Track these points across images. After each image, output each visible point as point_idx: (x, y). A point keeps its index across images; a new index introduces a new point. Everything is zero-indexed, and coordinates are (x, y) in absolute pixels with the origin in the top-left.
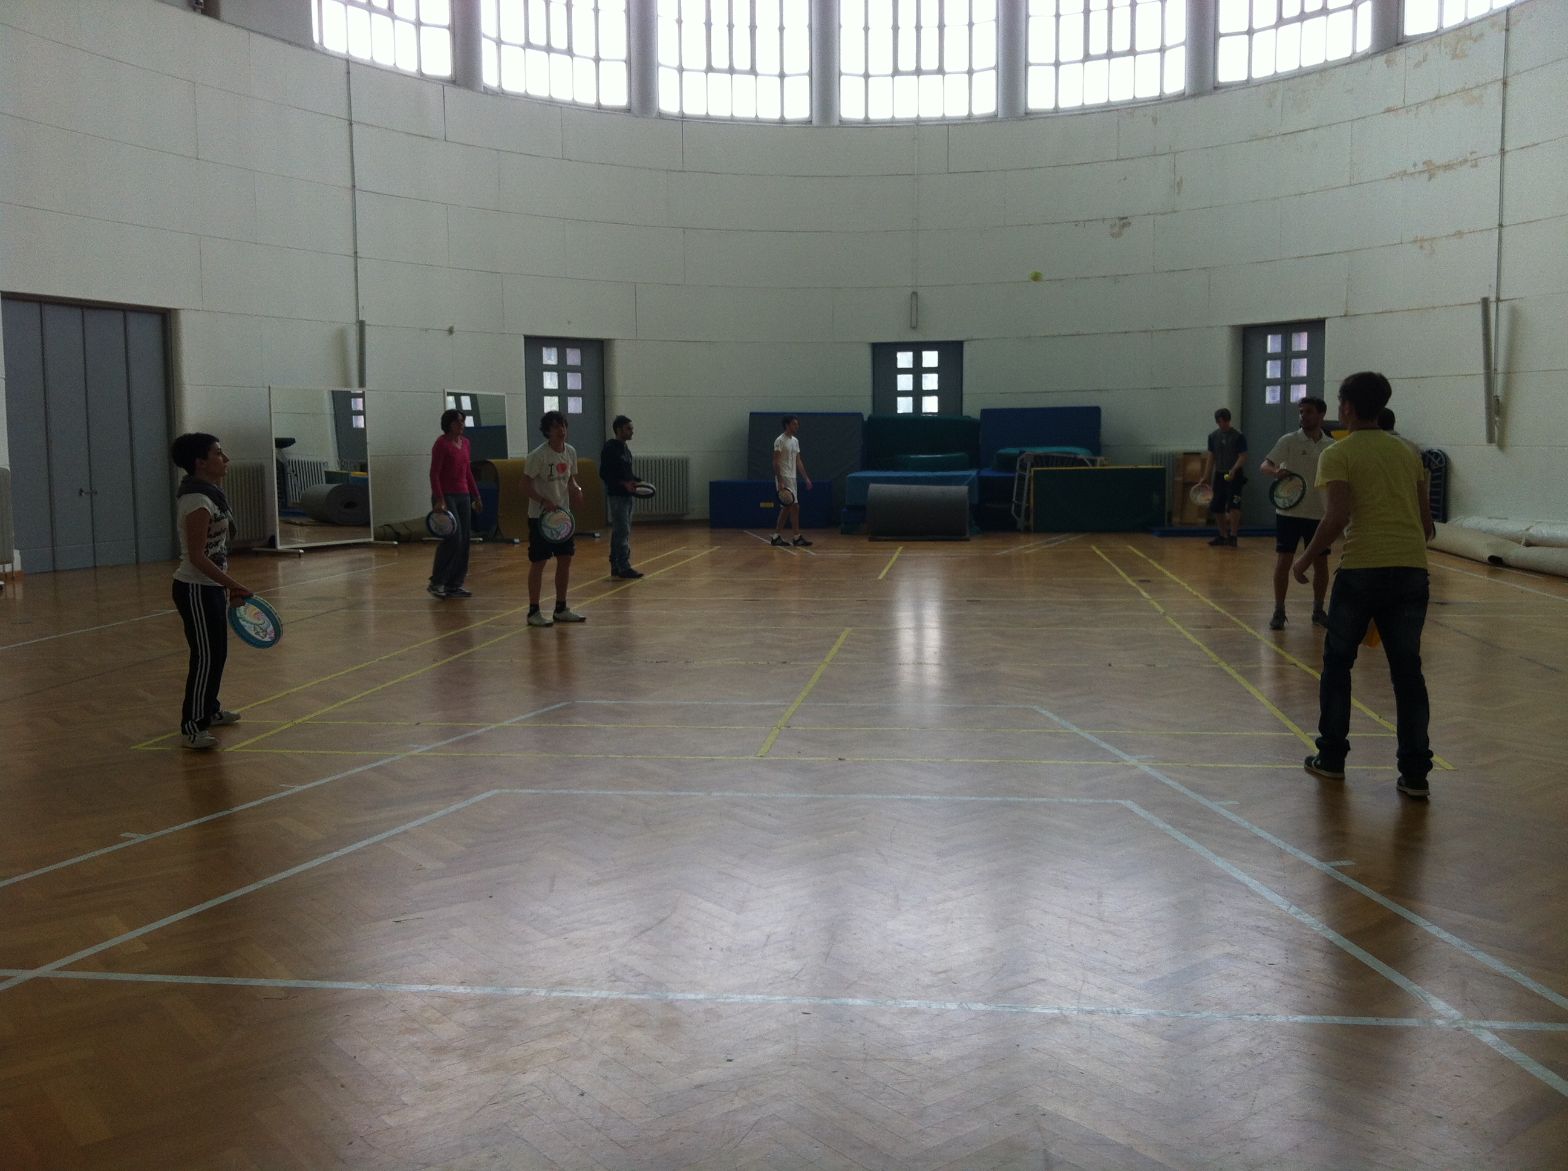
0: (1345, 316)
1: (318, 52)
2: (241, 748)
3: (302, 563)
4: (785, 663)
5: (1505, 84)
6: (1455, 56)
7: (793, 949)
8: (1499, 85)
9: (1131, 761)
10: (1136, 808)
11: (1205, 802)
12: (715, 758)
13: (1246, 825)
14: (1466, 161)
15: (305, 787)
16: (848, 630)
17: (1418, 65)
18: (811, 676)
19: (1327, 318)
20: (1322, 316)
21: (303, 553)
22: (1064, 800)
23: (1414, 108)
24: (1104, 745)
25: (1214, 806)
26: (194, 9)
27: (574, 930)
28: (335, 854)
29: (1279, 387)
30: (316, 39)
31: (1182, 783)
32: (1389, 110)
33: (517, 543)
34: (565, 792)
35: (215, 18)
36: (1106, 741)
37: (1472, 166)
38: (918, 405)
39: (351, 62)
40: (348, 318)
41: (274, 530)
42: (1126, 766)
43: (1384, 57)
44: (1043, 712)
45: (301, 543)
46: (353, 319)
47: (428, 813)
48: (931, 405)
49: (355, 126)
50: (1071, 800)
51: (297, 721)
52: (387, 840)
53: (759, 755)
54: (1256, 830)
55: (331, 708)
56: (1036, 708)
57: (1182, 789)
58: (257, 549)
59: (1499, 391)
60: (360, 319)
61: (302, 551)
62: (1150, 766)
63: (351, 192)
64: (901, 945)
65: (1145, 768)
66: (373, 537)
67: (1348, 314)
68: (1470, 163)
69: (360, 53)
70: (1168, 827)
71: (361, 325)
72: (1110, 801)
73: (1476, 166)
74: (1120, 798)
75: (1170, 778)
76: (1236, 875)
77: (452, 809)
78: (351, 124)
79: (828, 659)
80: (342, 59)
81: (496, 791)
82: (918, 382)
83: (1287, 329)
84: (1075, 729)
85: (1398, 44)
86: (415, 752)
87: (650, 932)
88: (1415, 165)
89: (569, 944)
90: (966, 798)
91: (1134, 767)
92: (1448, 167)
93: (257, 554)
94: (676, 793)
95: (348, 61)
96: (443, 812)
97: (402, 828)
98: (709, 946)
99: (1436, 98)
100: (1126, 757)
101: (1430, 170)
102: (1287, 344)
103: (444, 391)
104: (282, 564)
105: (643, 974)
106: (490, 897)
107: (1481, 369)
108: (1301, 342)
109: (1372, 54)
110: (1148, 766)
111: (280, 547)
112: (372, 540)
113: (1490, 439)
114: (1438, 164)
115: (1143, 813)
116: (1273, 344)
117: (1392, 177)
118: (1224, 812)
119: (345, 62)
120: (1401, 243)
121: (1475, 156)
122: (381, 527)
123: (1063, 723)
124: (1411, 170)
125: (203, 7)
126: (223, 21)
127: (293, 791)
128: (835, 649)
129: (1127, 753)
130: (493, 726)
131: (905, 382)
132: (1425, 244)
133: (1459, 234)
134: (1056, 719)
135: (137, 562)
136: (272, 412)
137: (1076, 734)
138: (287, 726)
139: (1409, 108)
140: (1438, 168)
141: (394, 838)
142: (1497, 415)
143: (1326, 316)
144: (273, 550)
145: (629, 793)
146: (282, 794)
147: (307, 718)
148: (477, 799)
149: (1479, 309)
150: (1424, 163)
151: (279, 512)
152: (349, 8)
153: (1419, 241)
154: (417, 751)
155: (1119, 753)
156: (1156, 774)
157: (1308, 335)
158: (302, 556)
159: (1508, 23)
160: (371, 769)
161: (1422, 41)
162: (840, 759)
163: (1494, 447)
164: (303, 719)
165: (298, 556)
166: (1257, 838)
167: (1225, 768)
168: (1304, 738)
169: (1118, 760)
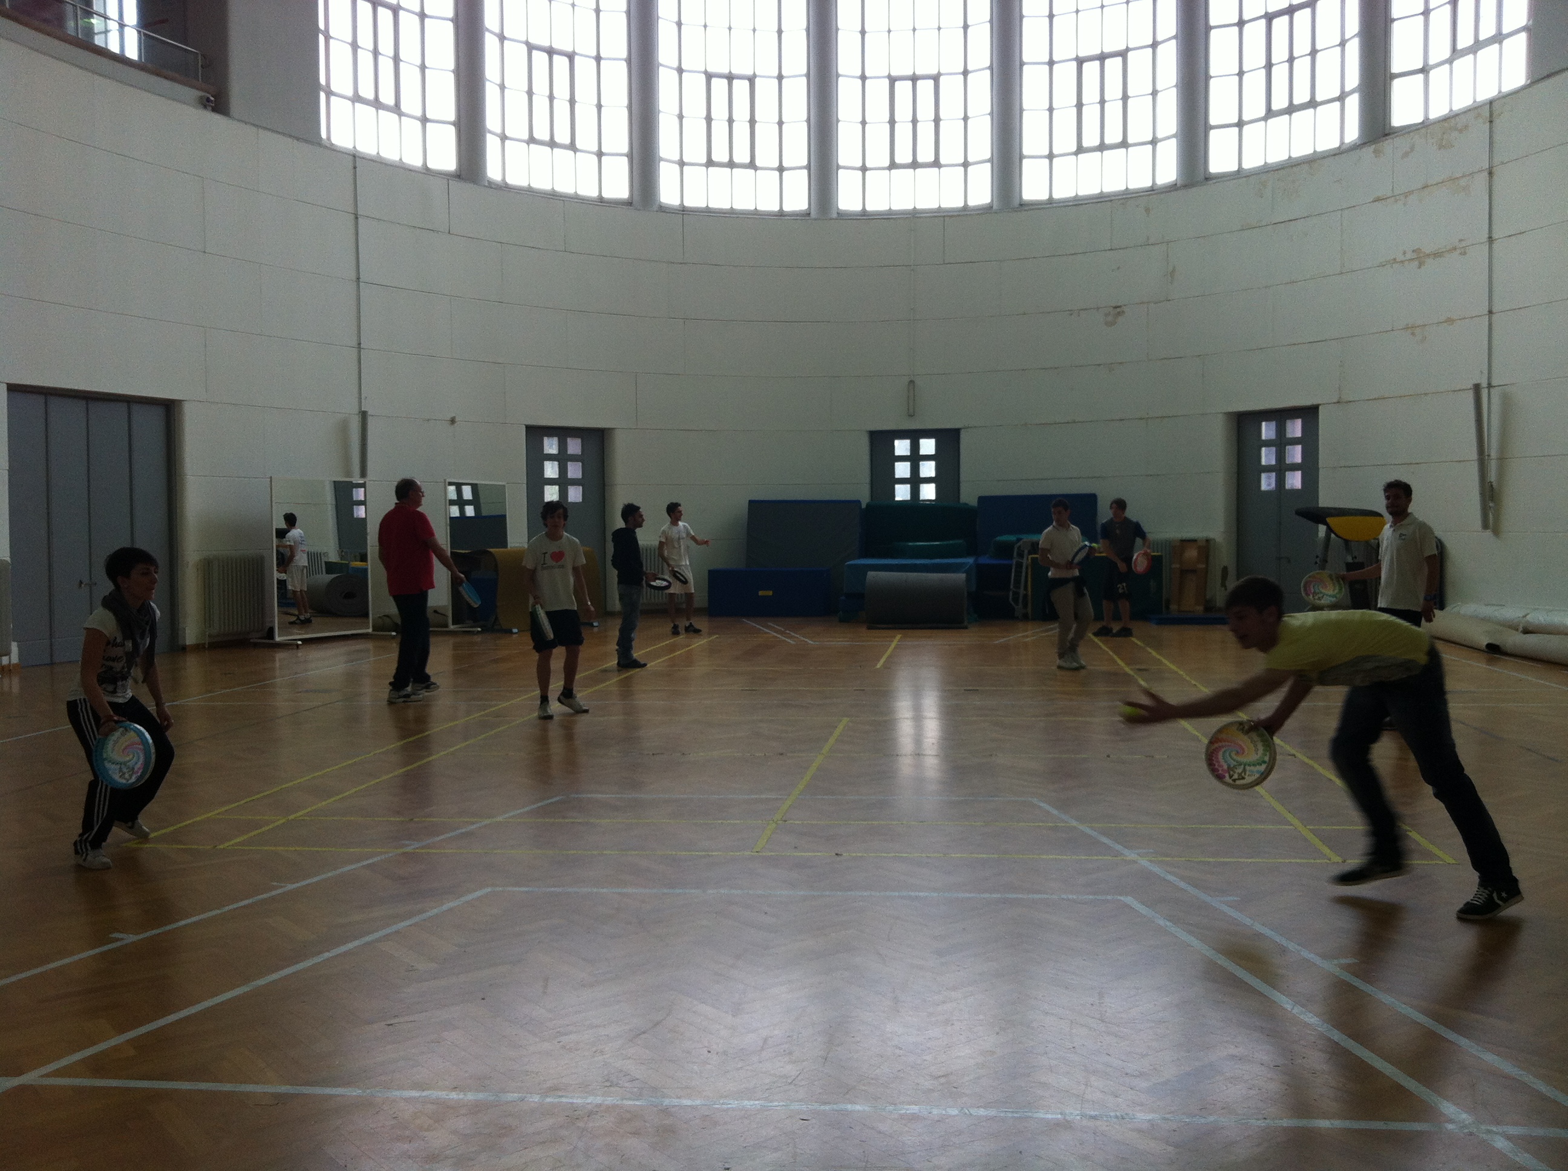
0: (1338, 402)
1: (325, 148)
2: (233, 845)
3: (300, 654)
4: (782, 754)
5: (1491, 173)
6: (1441, 147)
7: (790, 1053)
8: (1486, 174)
9: (1130, 855)
10: (1136, 905)
11: (1208, 899)
12: (710, 853)
13: (1248, 922)
14: (1455, 248)
15: (298, 885)
16: (845, 720)
17: (1406, 154)
18: (808, 768)
19: (1321, 405)
20: (1315, 402)
21: (300, 645)
22: (1064, 896)
23: (1403, 197)
24: (1104, 839)
25: (1216, 902)
26: (205, 107)
27: (566, 1034)
28: (327, 955)
29: (1274, 473)
30: (324, 135)
31: (1182, 878)
32: (1378, 200)
33: (516, 633)
34: (560, 889)
35: (225, 115)
36: (1104, 833)
37: (1461, 253)
38: (915, 492)
39: (358, 157)
40: (350, 409)
41: (273, 622)
42: (1126, 860)
43: (1373, 147)
44: (1042, 805)
45: (302, 634)
46: (356, 410)
47: (422, 912)
48: (928, 492)
49: (360, 220)
50: (1070, 897)
51: (292, 817)
52: (378, 940)
53: (755, 850)
54: (1259, 928)
55: (324, 803)
56: (1035, 800)
57: (1182, 885)
58: (256, 641)
59: (1492, 476)
60: (363, 409)
61: (300, 642)
62: (1151, 861)
63: (354, 285)
64: (901, 1049)
65: (1144, 862)
66: (371, 626)
67: (1341, 401)
68: (1458, 251)
69: (367, 148)
70: (1168, 923)
71: (364, 415)
72: (1109, 897)
73: (1466, 253)
74: (1120, 895)
75: (1170, 873)
76: (1238, 975)
77: (445, 907)
78: (357, 218)
79: (825, 751)
80: (349, 154)
81: (489, 889)
82: (915, 470)
83: (1281, 416)
84: (1074, 823)
85: (1386, 135)
86: (409, 849)
87: (643, 1036)
88: (1404, 253)
89: (564, 1047)
90: (964, 895)
91: (1135, 862)
92: (1437, 255)
93: (256, 645)
94: (671, 891)
95: (354, 156)
96: (435, 911)
97: (394, 928)
98: (706, 1049)
99: (1423, 188)
100: (1126, 852)
101: (1420, 258)
102: (1281, 430)
103: (445, 480)
104: (280, 656)
105: (638, 1079)
106: (483, 999)
107: (1474, 455)
108: (1295, 428)
109: (1360, 145)
110: (1147, 860)
111: (278, 639)
112: (370, 630)
113: (1485, 526)
114: (1428, 252)
115: (1143, 910)
116: (1267, 430)
117: (1382, 265)
118: (1225, 908)
119: (352, 157)
120: (1392, 330)
121: (1464, 244)
122: (381, 616)
123: (1063, 816)
124: (1400, 257)
125: (213, 105)
126: (234, 119)
127: (284, 889)
128: (832, 741)
129: (1128, 847)
130: (487, 821)
131: (902, 470)
132: (1417, 331)
133: (1450, 321)
134: (1055, 812)
136: (274, 501)
137: (1075, 827)
138: (281, 822)
139: (1398, 197)
140: (1428, 255)
141: (387, 937)
142: (1492, 501)
143: (1320, 402)
144: (271, 641)
145: (625, 890)
146: (274, 893)
147: (301, 813)
148: (470, 897)
149: (1470, 396)
150: (1413, 251)
151: (278, 602)
152: (357, 105)
153: (1410, 328)
154: (412, 847)
155: (1118, 847)
156: (1156, 869)
157: (1302, 421)
158: (300, 647)
159: (1491, 115)
160: (363, 866)
161: (1409, 132)
162: (837, 854)
163: (1488, 533)
164: (297, 815)
165: (295, 647)
166: (1259, 935)
167: (1225, 863)
168: (1305, 831)
169: (1117, 854)
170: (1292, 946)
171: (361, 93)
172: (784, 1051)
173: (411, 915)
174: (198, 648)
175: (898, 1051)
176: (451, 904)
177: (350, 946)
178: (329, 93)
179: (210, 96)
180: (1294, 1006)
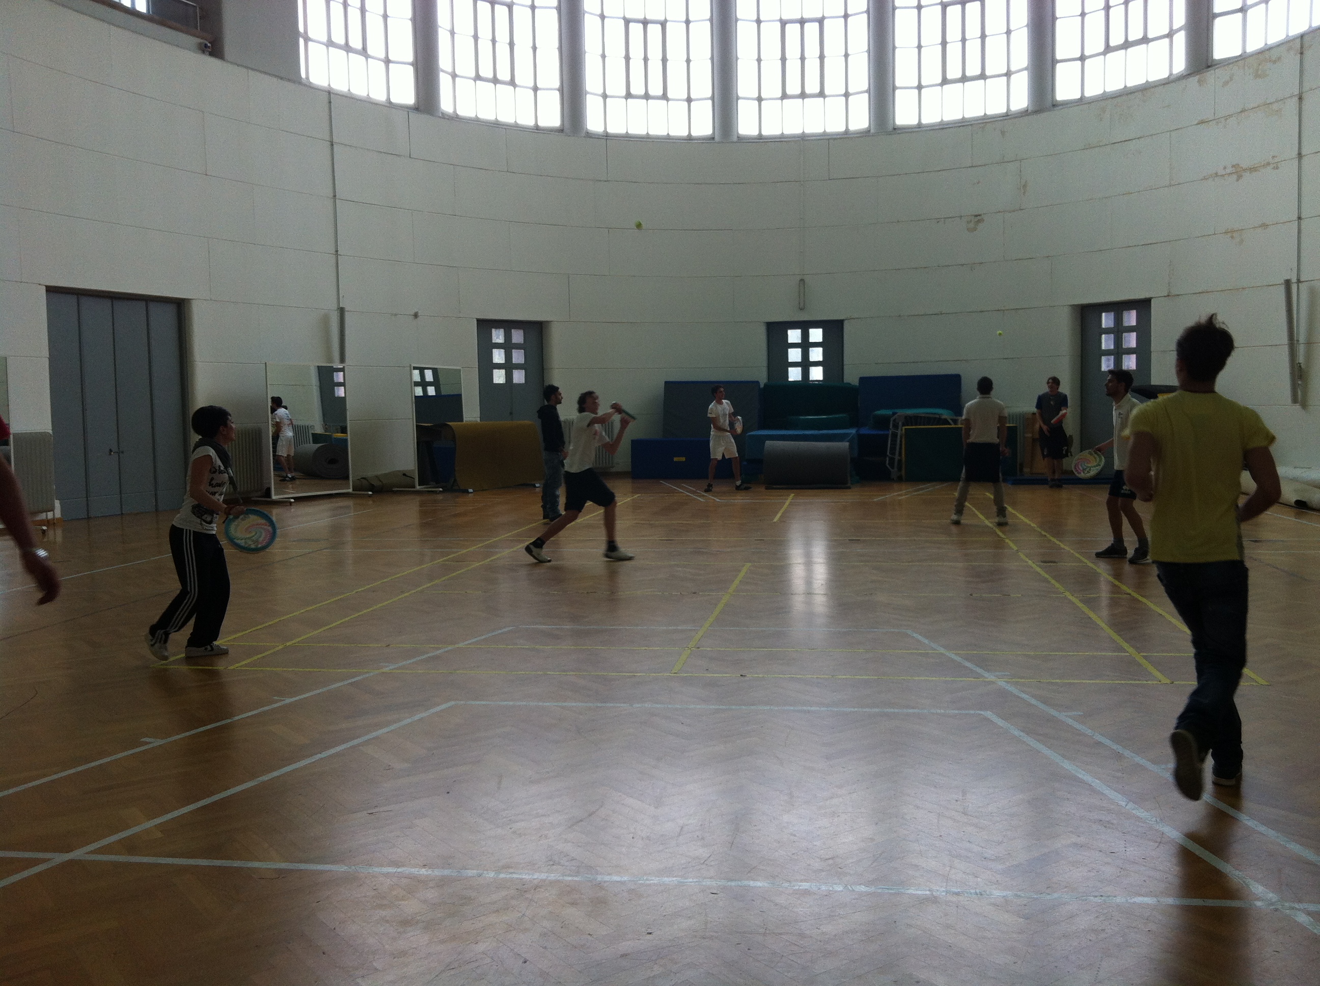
0: (1168, 296)
1: (305, 85)
2: (241, 666)
3: (292, 510)
4: (695, 593)
5: (1300, 99)
6: (1257, 76)
7: (703, 839)
8: (1296, 99)
9: (990, 677)
10: (995, 718)
11: (1053, 712)
12: (636, 675)
13: (1089, 732)
14: (1268, 164)
15: (294, 699)
16: (748, 565)
17: (1226, 83)
18: (716, 605)
19: (1152, 298)
20: (1148, 296)
21: (293, 502)
22: (933, 711)
23: (1223, 120)
24: (967, 664)
25: (1062, 716)
26: (203, 52)
27: (516, 822)
28: (319, 756)
29: (1113, 357)
30: (303, 75)
31: (1034, 696)
32: (1202, 122)
33: (471, 493)
34: (511, 703)
35: (221, 59)
36: (967, 659)
37: (1274, 168)
38: (806, 374)
39: (333, 94)
40: (331, 306)
41: (270, 483)
42: (986, 681)
43: (1198, 77)
44: (915, 635)
45: (293, 493)
46: (335, 306)
47: (396, 722)
48: (817, 374)
49: (335, 146)
50: (939, 711)
51: (288, 644)
52: (362, 744)
53: (674, 671)
54: (1099, 738)
55: (314, 632)
56: (909, 632)
57: (1033, 701)
58: (256, 498)
59: (1301, 359)
60: (341, 306)
61: (292, 500)
62: (1008, 682)
63: (332, 201)
64: (795, 836)
65: (1001, 683)
66: (351, 487)
67: (1171, 294)
68: (1272, 166)
69: (339, 85)
70: (1022, 734)
71: (342, 311)
72: (972, 712)
73: (1277, 168)
74: (981, 709)
75: (1023, 692)
76: (1080, 776)
77: (417, 717)
78: (332, 145)
79: (730, 590)
80: (326, 91)
81: (453, 703)
82: (805, 355)
83: (1118, 307)
84: (942, 650)
85: (1209, 67)
86: (385, 670)
87: (581, 824)
88: (1225, 168)
89: (514, 832)
90: (849, 710)
91: (993, 683)
92: (1253, 169)
93: (255, 502)
94: (603, 705)
95: (329, 93)
96: (409, 720)
97: (374, 734)
98: (632, 835)
99: (1241, 112)
100: (986, 674)
101: (1238, 172)
102: (1118, 320)
103: (411, 365)
104: (276, 511)
105: (576, 859)
106: (448, 793)
107: (1285, 340)
108: (1131, 318)
109: (1189, 75)
110: (1004, 681)
111: (274, 497)
112: (350, 490)
113: (1295, 400)
114: (1244, 166)
115: (1000, 722)
116: (1107, 320)
117: (1205, 179)
118: (1070, 721)
119: (327, 94)
120: (1215, 234)
121: (1276, 160)
122: (358, 479)
123: (933, 645)
124: (1221, 172)
125: (210, 50)
126: (228, 61)
127: (283, 703)
128: (737, 582)
129: (988, 671)
130: (450, 647)
131: (795, 355)
132: (1236, 234)
133: (1264, 226)
134: (926, 641)
135: (157, 510)
136: (268, 384)
137: (942, 654)
138: (280, 647)
139: (1218, 120)
140: (1245, 170)
141: (367, 743)
142: (1301, 379)
143: (1151, 296)
144: (269, 499)
145: (564, 704)
146: (275, 705)
147: (295, 641)
148: (438, 709)
149: (1282, 289)
150: (1233, 166)
151: (274, 467)
152: (330, 48)
153: (1230, 232)
154: (388, 669)
155: (979, 670)
156: (1010, 688)
157: (1137, 312)
158: (293, 504)
159: (1302, 47)
160: (348, 684)
161: (1229, 64)
162: (741, 675)
163: (1298, 407)
164: (293, 642)
165: (289, 504)
166: (1099, 744)
167: (1070, 684)
168: (1139, 658)
169: (978, 676)
170: (1127, 753)
171: (334, 39)
172: (698, 836)
173: (388, 724)
175: (792, 837)
176: (421, 715)
177: (337, 749)
178: (307, 39)
179: (207, 43)
180: (1128, 803)
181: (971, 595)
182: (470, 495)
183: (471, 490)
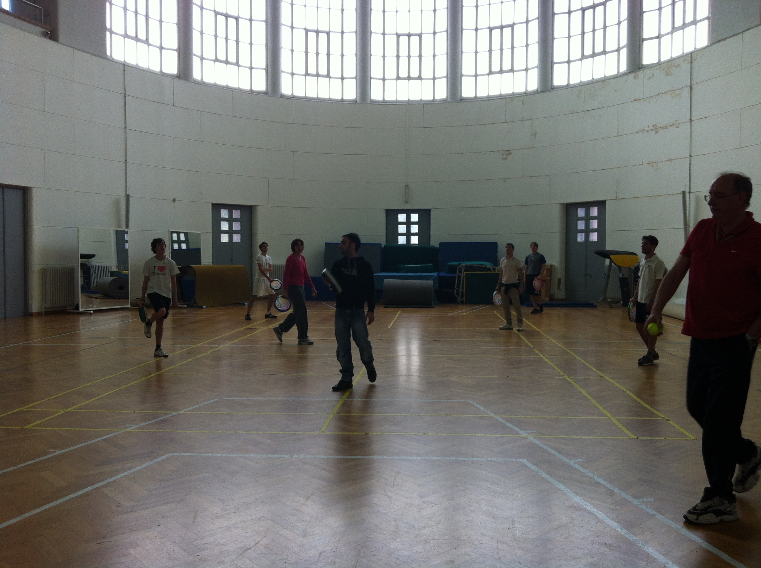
0: (615, 199)
1: (110, 60)
2: (32, 426)
3: (92, 318)
5: (691, 88)
6: (667, 74)
7: (335, 563)
8: (689, 88)
9: (524, 434)
10: (528, 464)
11: (564, 459)
12: (297, 433)
13: (590, 475)
14: (673, 125)
15: (64, 451)
17: (650, 78)
20: (604, 199)
22: (490, 459)
23: (648, 99)
24: (509, 425)
25: (571, 462)
26: (45, 37)
27: (204, 550)
28: (71, 496)
29: (584, 234)
30: (108, 53)
31: (553, 448)
32: (636, 100)
33: (205, 308)
34: (210, 455)
35: (56, 41)
36: (509, 421)
37: (676, 127)
38: (408, 240)
39: (126, 65)
40: (121, 193)
41: (79, 301)
42: (521, 437)
43: (634, 74)
44: (475, 404)
45: (93, 307)
46: (123, 194)
47: (131, 468)
48: (415, 240)
49: (127, 97)
50: (493, 459)
51: (68, 410)
52: (102, 487)
53: (321, 431)
54: (597, 479)
55: (88, 402)
56: (471, 402)
57: (553, 452)
58: (69, 311)
60: (127, 194)
61: (92, 312)
62: (534, 437)
63: (123, 130)
65: (531, 439)
66: (130, 304)
67: (617, 198)
69: (131, 61)
70: (548, 476)
71: (128, 197)
72: (514, 460)
73: (678, 127)
74: (520, 458)
75: (546, 445)
76: (588, 508)
77: (144, 466)
78: (125, 96)
79: (360, 373)
80: (122, 64)
81: (171, 454)
82: (408, 229)
83: (588, 205)
84: (492, 415)
85: (640, 68)
86: (129, 429)
87: (249, 551)
88: (648, 127)
89: (200, 559)
90: (435, 458)
91: (525, 438)
92: (664, 128)
93: (69, 313)
94: (274, 456)
95: (124, 65)
96: (139, 468)
97: (113, 479)
99: (658, 95)
100: (521, 432)
101: (656, 129)
102: (587, 213)
103: (169, 230)
104: (82, 319)
106: (159, 525)
107: (682, 226)
108: (594, 212)
109: (627, 73)
111: (81, 310)
112: (129, 306)
114: (660, 126)
115: (532, 467)
116: (581, 212)
117: (638, 132)
118: (577, 466)
119: (123, 66)
120: (642, 164)
121: (677, 122)
122: (135, 299)
123: (486, 411)
124: (646, 129)
125: (50, 36)
126: (60, 43)
127: (55, 454)
129: (522, 430)
130: (175, 413)
131: (402, 229)
132: (654, 165)
133: (670, 160)
134: (482, 408)
135: (5, 317)
136: (79, 240)
137: (492, 417)
138: (62, 412)
139: (645, 99)
140: (660, 128)
141: (106, 486)
143: (606, 199)
144: (77, 311)
145: (246, 455)
146: (48, 456)
147: (73, 408)
148: (160, 459)
149: (681, 196)
150: (653, 126)
151: (81, 291)
152: (126, 38)
153: (651, 163)
154: (132, 428)
155: (517, 429)
156: (537, 442)
157: (598, 208)
158: (92, 314)
159: (691, 59)
160: (102, 440)
161: (651, 67)
162: (365, 433)
164: (71, 409)
165: (90, 314)
166: (597, 483)
167: (574, 439)
168: (614, 420)
169: (517, 433)
170: (616, 490)
171: (128, 33)
172: (331, 561)
173: (125, 470)
174: (39, 314)
176: (148, 464)
177: (86, 490)
178: (112, 32)
179: (47, 31)
180: (622, 530)
181: (508, 377)
182: (205, 309)
183: (204, 307)
